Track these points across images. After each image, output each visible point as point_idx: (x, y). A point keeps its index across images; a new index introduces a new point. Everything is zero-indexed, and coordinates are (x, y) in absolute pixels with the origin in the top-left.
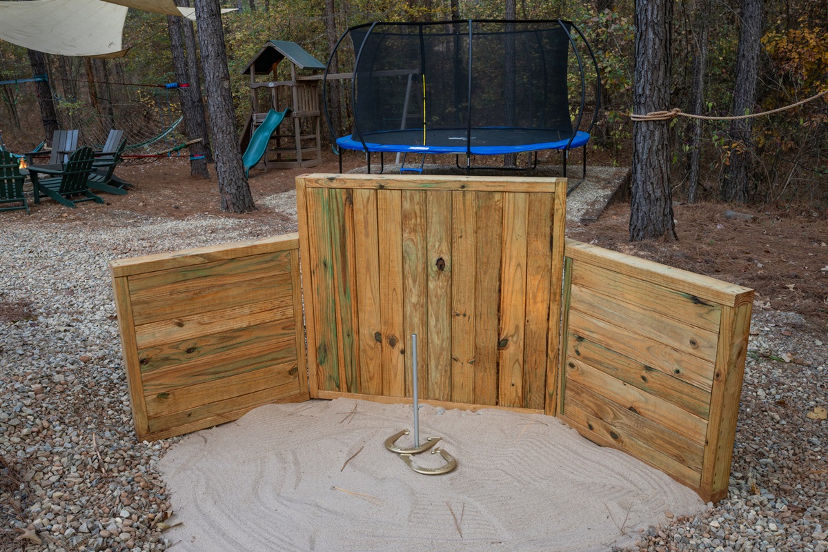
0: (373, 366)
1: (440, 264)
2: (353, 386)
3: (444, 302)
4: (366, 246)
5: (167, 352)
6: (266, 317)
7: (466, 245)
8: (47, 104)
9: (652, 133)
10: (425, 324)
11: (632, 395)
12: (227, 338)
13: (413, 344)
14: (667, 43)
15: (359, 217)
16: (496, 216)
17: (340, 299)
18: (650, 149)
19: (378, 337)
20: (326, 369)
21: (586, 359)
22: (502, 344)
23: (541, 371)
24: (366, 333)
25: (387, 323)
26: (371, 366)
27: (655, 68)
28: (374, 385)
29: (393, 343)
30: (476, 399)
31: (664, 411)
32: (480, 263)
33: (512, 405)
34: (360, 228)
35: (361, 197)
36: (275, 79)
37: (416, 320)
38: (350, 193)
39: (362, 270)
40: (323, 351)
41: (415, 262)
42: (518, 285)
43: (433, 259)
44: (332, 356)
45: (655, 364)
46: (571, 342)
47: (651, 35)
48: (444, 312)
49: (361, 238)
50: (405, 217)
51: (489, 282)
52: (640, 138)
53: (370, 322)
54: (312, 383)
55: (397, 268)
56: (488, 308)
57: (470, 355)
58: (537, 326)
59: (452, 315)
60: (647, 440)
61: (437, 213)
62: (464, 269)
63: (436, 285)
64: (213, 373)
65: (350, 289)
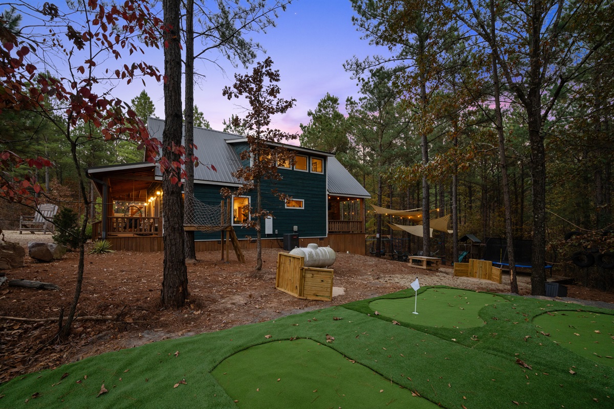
0: (475, 275)
2: (473, 277)
4: (475, 265)
5: (458, 270)
6: (466, 269)
7: (483, 265)
12: (462, 270)
13: (479, 273)
16: (486, 263)
20: (470, 275)
21: (492, 275)
22: (486, 274)
23: (489, 276)
29: (477, 273)
31: (497, 278)
32: (485, 267)
34: (475, 263)
35: (475, 261)
36: (466, 243)
37: (479, 271)
40: (470, 273)
41: (479, 267)
42: (488, 269)
43: (481, 266)
51: (485, 269)
53: (475, 271)
55: (477, 267)
56: (485, 271)
58: (489, 273)
61: (481, 263)
62: (483, 268)
63: (481, 268)
64: (461, 273)
65: (473, 268)
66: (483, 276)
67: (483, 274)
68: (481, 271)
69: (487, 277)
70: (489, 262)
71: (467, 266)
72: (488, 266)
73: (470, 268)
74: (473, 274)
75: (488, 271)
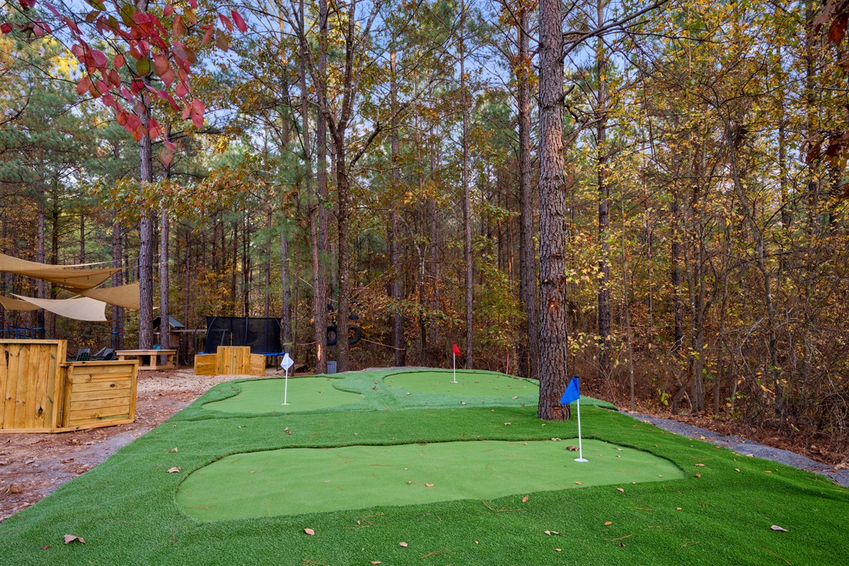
2: (222, 373)
4: (226, 355)
5: (200, 366)
6: (212, 364)
7: (238, 354)
10: (233, 364)
11: (255, 368)
12: (207, 365)
13: (231, 367)
15: (225, 351)
16: (242, 351)
17: (222, 362)
19: (226, 366)
20: (219, 371)
21: (252, 366)
22: (243, 366)
23: (247, 369)
25: (228, 364)
26: (225, 370)
28: (225, 373)
29: (228, 367)
30: (239, 373)
31: (259, 369)
32: (240, 356)
33: (244, 374)
35: (226, 349)
38: (224, 348)
39: (225, 357)
40: (219, 369)
41: (232, 357)
42: (244, 359)
43: (234, 356)
45: (258, 364)
46: (250, 365)
49: (225, 353)
50: (231, 351)
51: (241, 358)
53: (226, 364)
54: (217, 373)
55: (230, 357)
56: (241, 362)
58: (247, 363)
60: (258, 373)
61: (235, 350)
62: (238, 357)
63: (235, 359)
64: (205, 370)
65: (223, 360)
66: (237, 370)
67: (238, 367)
68: (235, 362)
69: (244, 370)
70: (246, 349)
71: (215, 358)
72: (244, 354)
74: (223, 370)
75: (245, 361)
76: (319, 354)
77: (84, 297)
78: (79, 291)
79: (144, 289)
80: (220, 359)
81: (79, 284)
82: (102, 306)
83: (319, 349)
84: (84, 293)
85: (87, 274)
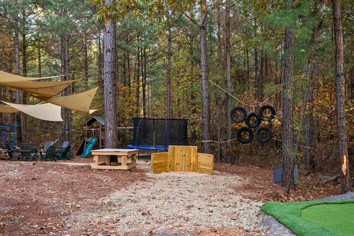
0: (176, 168)
1: (184, 155)
2: (173, 170)
3: (184, 159)
4: (176, 153)
5: (156, 164)
6: (164, 161)
7: (187, 153)
8: (20, 133)
9: (207, 144)
10: (182, 162)
11: (204, 167)
12: (161, 163)
13: (181, 165)
14: (209, 128)
15: (175, 150)
16: (190, 150)
17: (173, 160)
18: (207, 148)
19: (177, 164)
20: (170, 168)
21: (200, 165)
22: (191, 164)
23: (195, 167)
24: (175, 163)
25: (178, 162)
26: (175, 168)
27: (207, 133)
28: (176, 170)
29: (178, 164)
30: (188, 171)
31: (207, 168)
32: (189, 155)
33: (192, 171)
34: (175, 151)
35: (176, 148)
36: (93, 128)
37: (181, 162)
38: (175, 147)
39: (175, 156)
40: (170, 166)
41: (181, 155)
42: (192, 157)
43: (183, 155)
44: (171, 166)
45: (206, 163)
46: (198, 163)
47: (206, 127)
48: (184, 161)
49: (175, 152)
50: (181, 150)
51: (189, 157)
52: (205, 146)
53: (176, 162)
54: (168, 170)
55: (179, 156)
56: (189, 160)
57: (187, 165)
58: (194, 162)
59: (185, 161)
60: (206, 171)
61: (184, 150)
62: (187, 156)
63: (184, 158)
64: (159, 167)
65: (174, 158)
66: (186, 168)
67: (186, 165)
68: (184, 162)
69: (192, 168)
70: (193, 149)
71: (166, 156)
72: (192, 153)
73: (170, 159)
74: (174, 167)
75: (193, 160)
76: (344, 167)
77: (48, 103)
78: (44, 99)
79: (110, 93)
80: (171, 157)
81: (45, 93)
82: (58, 109)
83: (345, 161)
84: (48, 100)
85: (52, 85)
